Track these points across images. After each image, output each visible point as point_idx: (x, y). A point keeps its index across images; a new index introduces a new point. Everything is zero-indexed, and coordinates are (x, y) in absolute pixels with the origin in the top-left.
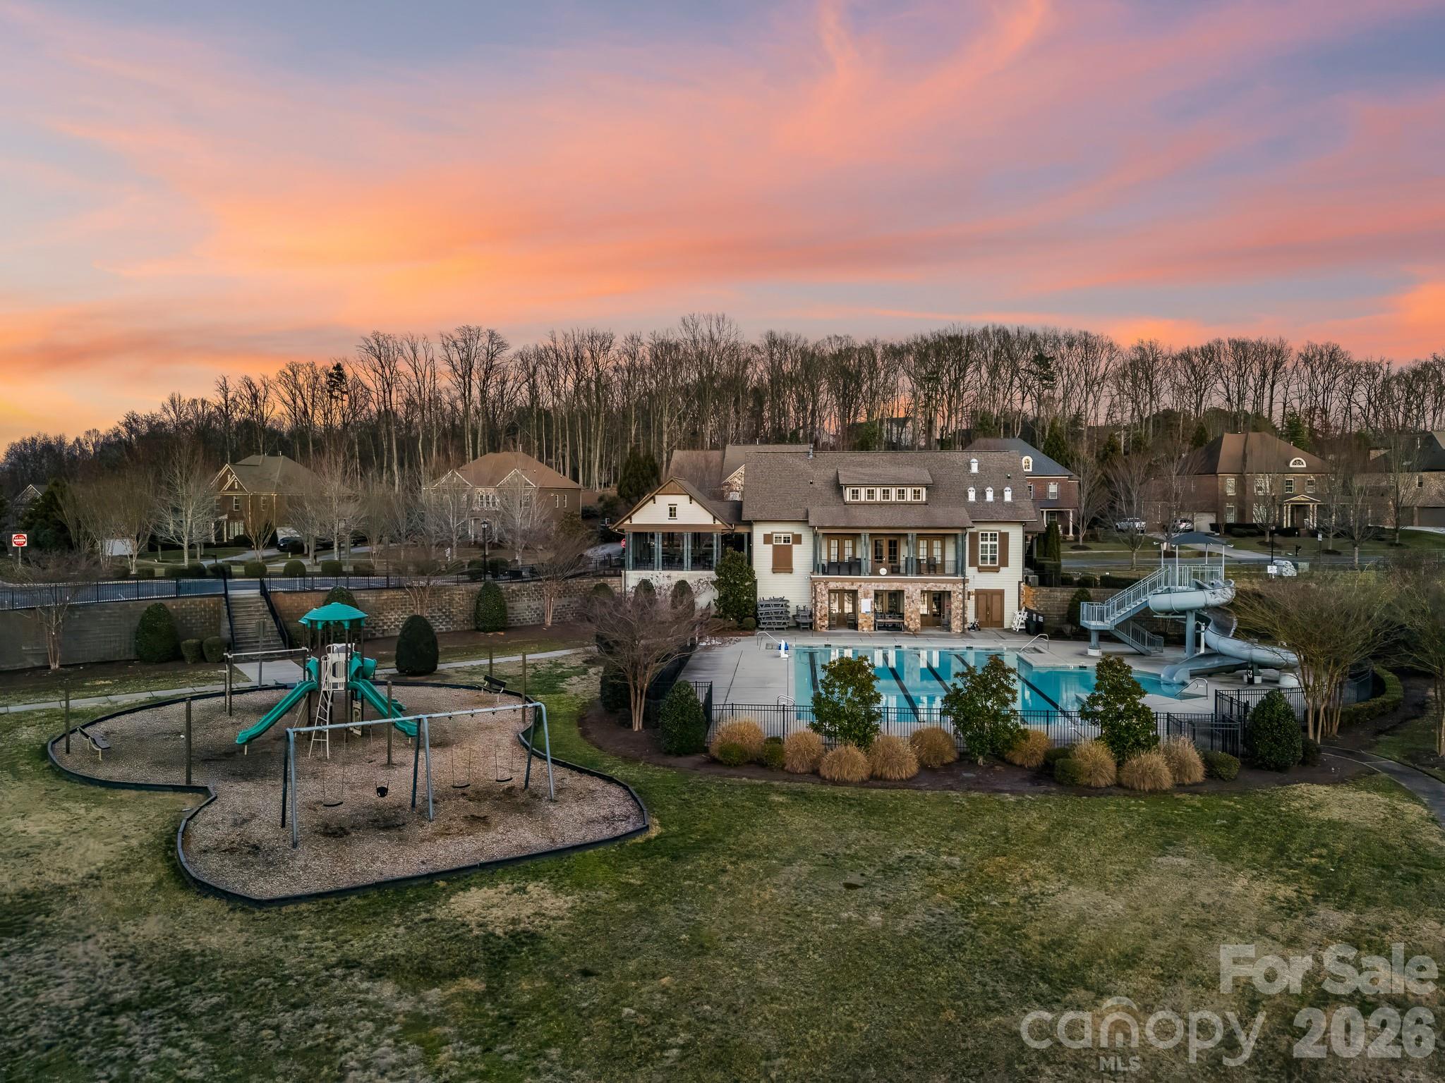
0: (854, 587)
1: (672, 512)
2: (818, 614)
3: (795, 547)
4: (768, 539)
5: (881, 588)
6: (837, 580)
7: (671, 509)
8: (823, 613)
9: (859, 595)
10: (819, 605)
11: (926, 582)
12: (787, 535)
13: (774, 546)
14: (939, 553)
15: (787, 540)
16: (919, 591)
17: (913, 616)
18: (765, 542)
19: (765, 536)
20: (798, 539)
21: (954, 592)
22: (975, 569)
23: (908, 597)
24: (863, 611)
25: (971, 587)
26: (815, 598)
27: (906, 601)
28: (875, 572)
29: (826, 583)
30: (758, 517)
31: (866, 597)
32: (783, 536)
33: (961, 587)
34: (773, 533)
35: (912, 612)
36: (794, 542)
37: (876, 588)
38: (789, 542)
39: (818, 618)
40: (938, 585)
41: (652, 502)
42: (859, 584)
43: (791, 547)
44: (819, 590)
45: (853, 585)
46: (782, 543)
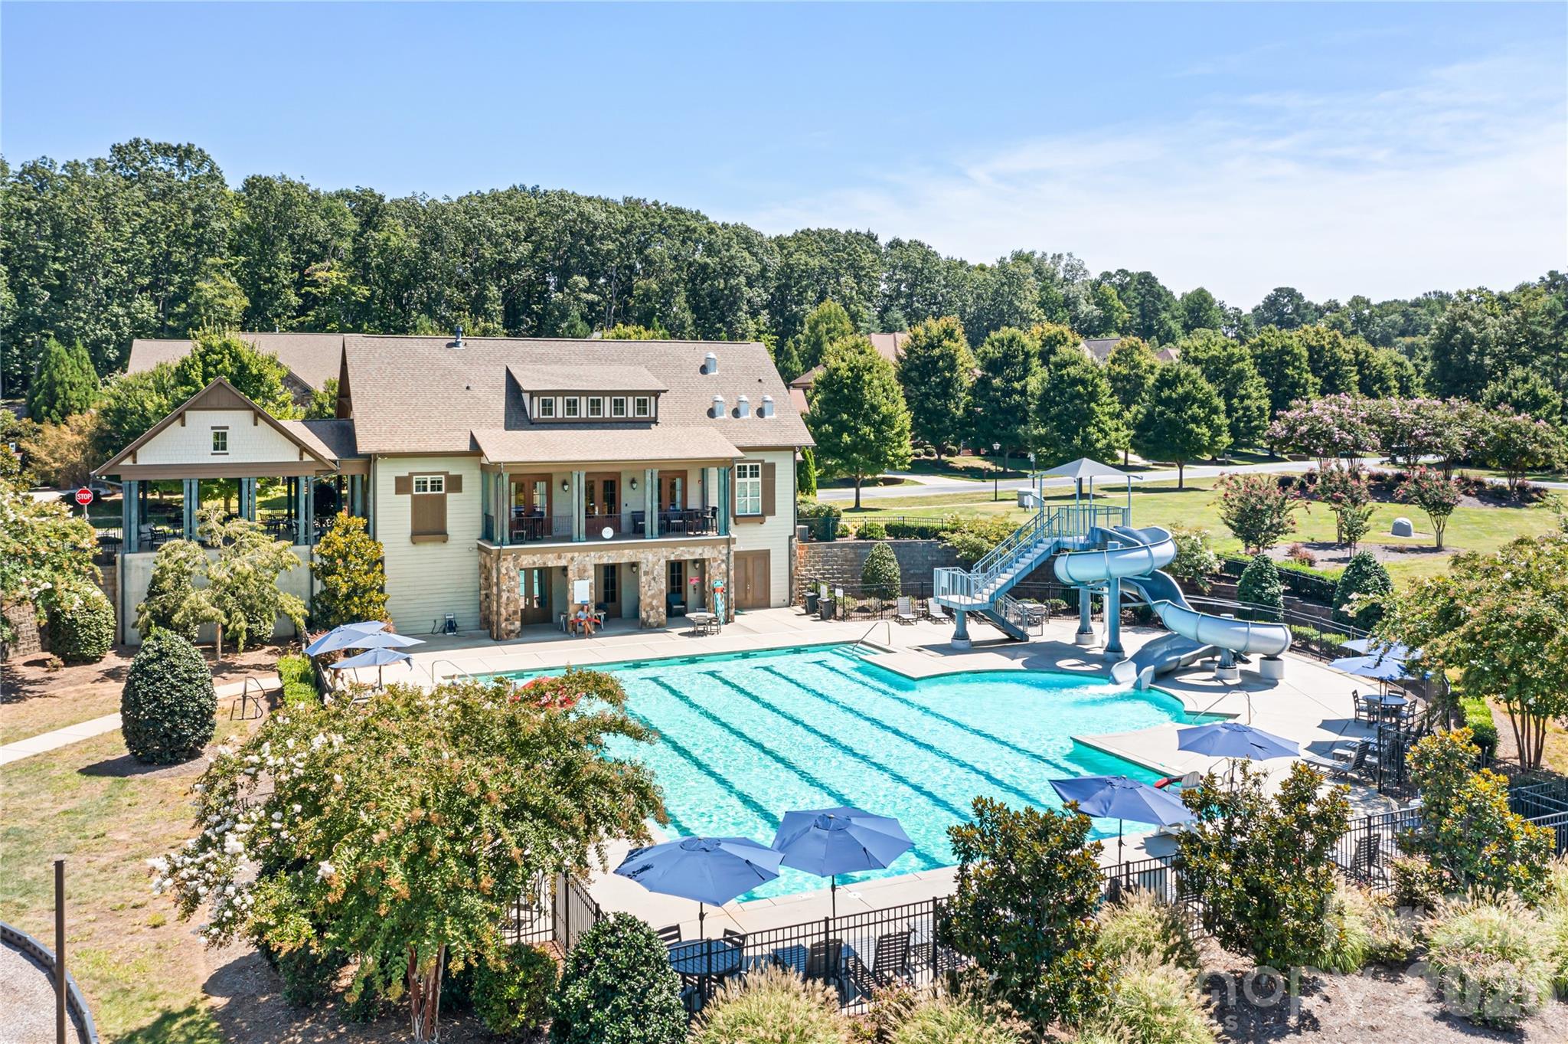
0: (563, 563)
1: (220, 442)
3: (451, 497)
4: (402, 485)
5: (604, 562)
6: (534, 552)
7: (217, 436)
8: (511, 608)
9: (570, 574)
10: (505, 595)
11: (675, 546)
12: (437, 477)
13: (415, 499)
15: (435, 485)
16: (663, 562)
17: (654, 603)
18: (399, 491)
19: (398, 480)
20: (455, 483)
21: (715, 559)
23: (646, 573)
25: (734, 550)
26: (497, 584)
27: (643, 579)
28: (593, 535)
29: (516, 559)
30: (388, 447)
31: (581, 577)
32: (429, 478)
33: (725, 551)
34: (411, 474)
35: (653, 597)
36: (449, 490)
37: (597, 562)
38: (440, 489)
39: (502, 618)
40: (692, 549)
41: (177, 423)
42: (569, 555)
43: (443, 498)
44: (504, 571)
45: (560, 557)
46: (429, 492)
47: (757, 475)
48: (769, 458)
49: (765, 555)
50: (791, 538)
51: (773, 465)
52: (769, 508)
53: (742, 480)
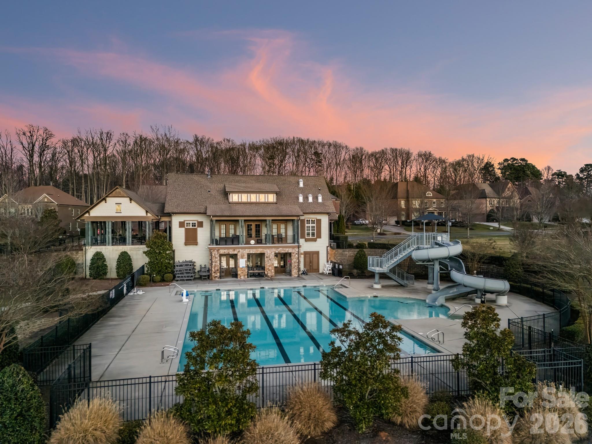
0: (235, 252)
2: (213, 269)
3: (199, 229)
5: (251, 252)
6: (225, 248)
8: (216, 269)
9: (238, 257)
10: (214, 264)
11: (278, 247)
12: (194, 222)
13: (186, 229)
14: (284, 232)
15: (194, 225)
16: (273, 253)
17: (270, 268)
18: (180, 227)
19: (180, 223)
20: (201, 224)
22: (304, 240)
23: (267, 257)
24: (241, 267)
25: (302, 250)
26: (211, 260)
27: (266, 259)
28: (248, 243)
29: (218, 251)
30: (175, 211)
31: (242, 258)
32: (191, 222)
34: (185, 221)
35: (270, 266)
36: (198, 226)
37: (248, 252)
39: (213, 272)
40: (284, 249)
41: (104, 201)
42: (238, 250)
43: (196, 229)
46: (191, 227)
47: (314, 223)
48: (319, 217)
49: (317, 253)
50: (327, 247)
51: (320, 220)
52: (319, 236)
53: (308, 225)
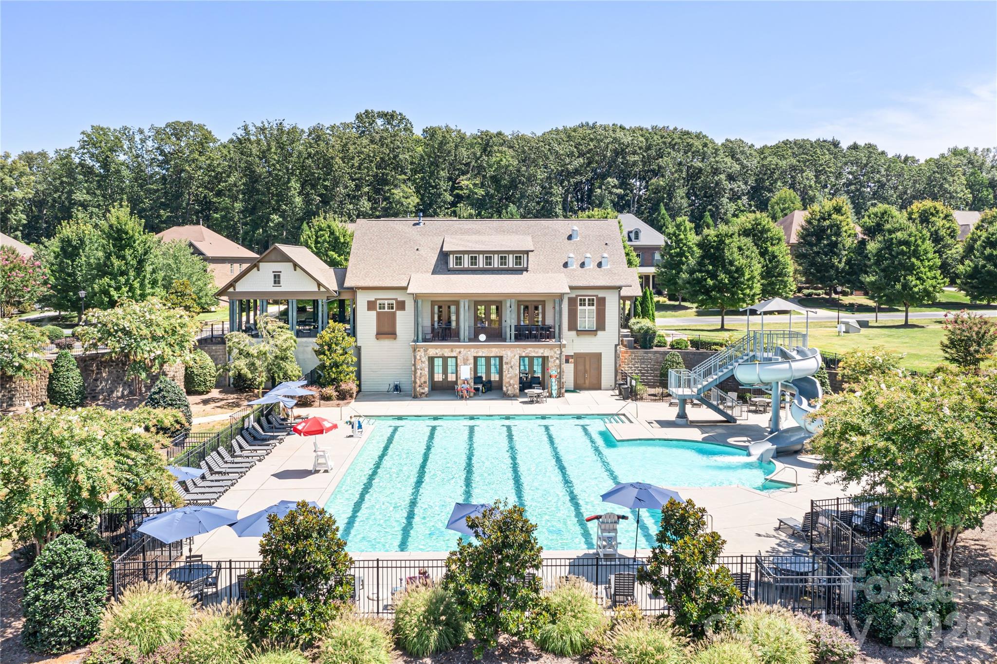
0: (456, 354)
1: (277, 279)
2: (418, 381)
3: (399, 313)
4: (371, 305)
5: (480, 354)
6: (436, 347)
7: (275, 276)
8: (423, 380)
9: (460, 361)
10: (419, 372)
12: (391, 302)
13: (378, 314)
15: (391, 306)
16: (517, 357)
17: (512, 382)
18: (369, 309)
19: (369, 303)
20: (401, 305)
21: (552, 357)
22: (574, 333)
23: (507, 363)
26: (414, 365)
27: (505, 367)
28: (475, 338)
29: (426, 351)
30: (361, 284)
31: (465, 364)
32: (386, 302)
33: (559, 352)
34: (376, 300)
35: (511, 378)
36: (398, 309)
37: (475, 355)
38: (392, 308)
39: (417, 385)
40: (536, 350)
41: (255, 269)
42: (458, 350)
43: (394, 314)
44: (418, 357)
45: (452, 351)
46: (386, 310)
47: (593, 305)
48: (601, 294)
49: (598, 357)
50: (616, 346)
51: (604, 299)
52: (601, 325)
53: (582, 307)
